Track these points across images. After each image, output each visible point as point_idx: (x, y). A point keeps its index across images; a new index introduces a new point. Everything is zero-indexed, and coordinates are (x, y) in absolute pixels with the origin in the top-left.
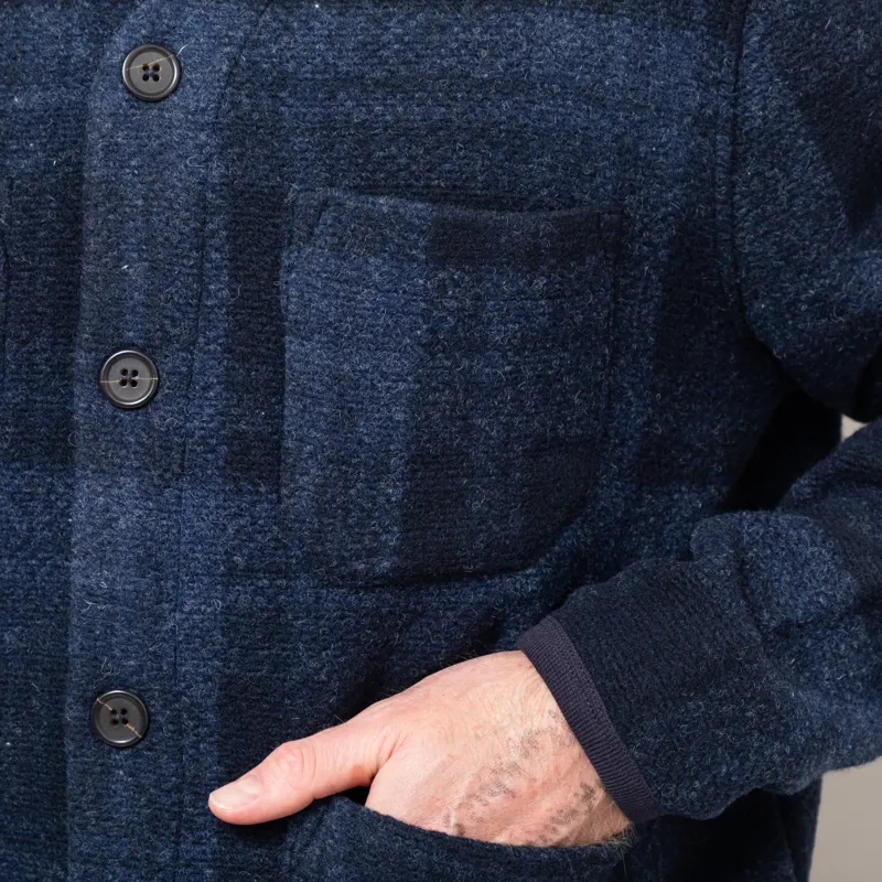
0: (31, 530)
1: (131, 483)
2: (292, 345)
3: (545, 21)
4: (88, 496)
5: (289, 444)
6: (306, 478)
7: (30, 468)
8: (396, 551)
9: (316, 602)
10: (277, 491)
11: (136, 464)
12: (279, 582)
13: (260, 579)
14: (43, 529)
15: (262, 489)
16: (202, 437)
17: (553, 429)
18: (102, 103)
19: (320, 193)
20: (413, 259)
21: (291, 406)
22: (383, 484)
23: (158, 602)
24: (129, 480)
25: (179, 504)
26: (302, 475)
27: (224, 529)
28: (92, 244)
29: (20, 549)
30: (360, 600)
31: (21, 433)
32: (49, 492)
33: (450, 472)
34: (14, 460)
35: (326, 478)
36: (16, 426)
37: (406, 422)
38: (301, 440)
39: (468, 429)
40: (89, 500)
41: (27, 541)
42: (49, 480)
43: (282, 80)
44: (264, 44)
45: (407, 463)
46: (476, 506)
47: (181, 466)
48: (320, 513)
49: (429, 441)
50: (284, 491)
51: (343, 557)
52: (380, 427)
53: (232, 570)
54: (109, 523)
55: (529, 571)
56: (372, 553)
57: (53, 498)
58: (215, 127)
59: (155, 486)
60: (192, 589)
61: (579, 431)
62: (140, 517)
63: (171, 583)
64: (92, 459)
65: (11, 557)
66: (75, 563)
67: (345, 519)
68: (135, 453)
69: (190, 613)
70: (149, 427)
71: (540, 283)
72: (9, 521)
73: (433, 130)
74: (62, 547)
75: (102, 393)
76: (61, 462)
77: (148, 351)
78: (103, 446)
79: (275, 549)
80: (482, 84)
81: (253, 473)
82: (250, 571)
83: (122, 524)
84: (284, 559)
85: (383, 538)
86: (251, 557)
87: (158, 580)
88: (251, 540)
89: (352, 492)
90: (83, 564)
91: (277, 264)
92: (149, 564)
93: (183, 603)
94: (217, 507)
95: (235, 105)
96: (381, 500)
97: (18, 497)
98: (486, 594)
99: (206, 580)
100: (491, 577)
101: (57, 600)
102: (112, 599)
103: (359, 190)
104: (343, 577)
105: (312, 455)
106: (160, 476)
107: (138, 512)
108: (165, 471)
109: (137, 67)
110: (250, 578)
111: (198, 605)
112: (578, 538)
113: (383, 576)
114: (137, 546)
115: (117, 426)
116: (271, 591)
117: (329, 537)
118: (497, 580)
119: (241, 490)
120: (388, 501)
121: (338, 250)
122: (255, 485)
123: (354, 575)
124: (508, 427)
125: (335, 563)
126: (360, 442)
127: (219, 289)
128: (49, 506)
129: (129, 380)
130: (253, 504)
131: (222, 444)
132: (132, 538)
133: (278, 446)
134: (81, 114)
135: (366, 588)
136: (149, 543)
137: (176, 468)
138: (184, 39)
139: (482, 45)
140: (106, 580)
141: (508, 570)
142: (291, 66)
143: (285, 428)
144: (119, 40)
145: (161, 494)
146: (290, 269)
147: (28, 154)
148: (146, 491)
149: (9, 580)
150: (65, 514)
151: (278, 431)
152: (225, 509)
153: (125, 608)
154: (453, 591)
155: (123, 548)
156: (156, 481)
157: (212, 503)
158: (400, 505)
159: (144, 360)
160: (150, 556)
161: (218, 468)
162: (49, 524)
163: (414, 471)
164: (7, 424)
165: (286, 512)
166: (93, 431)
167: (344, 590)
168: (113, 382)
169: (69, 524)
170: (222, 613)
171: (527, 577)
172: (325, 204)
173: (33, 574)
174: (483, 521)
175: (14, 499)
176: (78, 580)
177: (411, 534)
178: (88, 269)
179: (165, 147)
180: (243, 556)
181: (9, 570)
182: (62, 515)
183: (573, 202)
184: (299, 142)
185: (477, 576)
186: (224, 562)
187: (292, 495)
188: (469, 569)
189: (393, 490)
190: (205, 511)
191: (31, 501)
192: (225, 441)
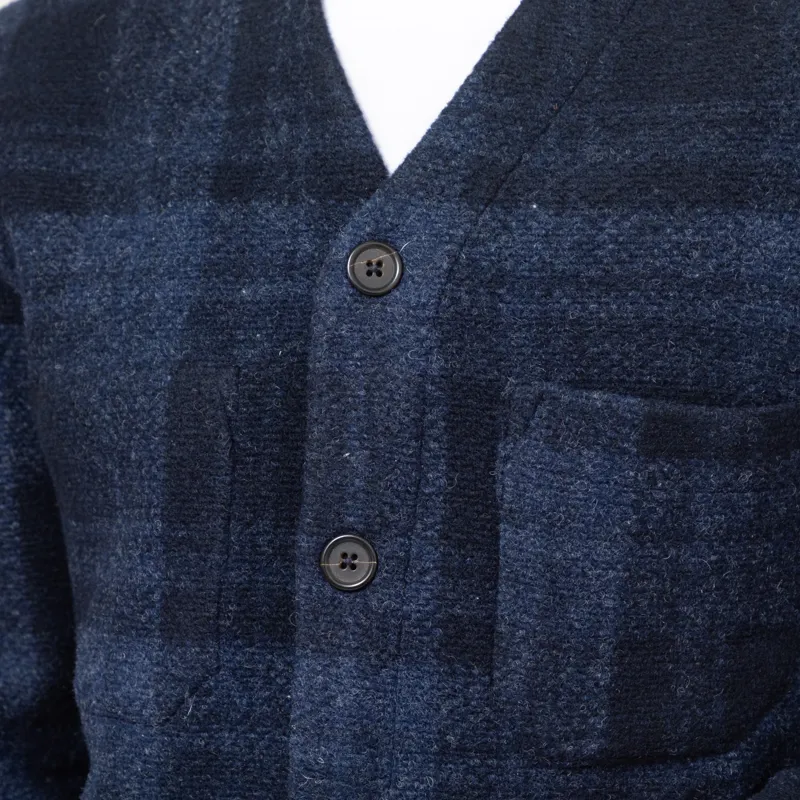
0: (251, 704)
1: (348, 662)
2: (506, 532)
3: (755, 223)
4: (308, 674)
5: (502, 628)
6: (518, 662)
7: (251, 646)
8: (604, 734)
9: (525, 781)
10: (490, 674)
11: (354, 644)
12: (490, 762)
13: (471, 758)
14: (262, 704)
15: (476, 671)
16: (418, 619)
17: (756, 616)
18: (328, 297)
19: (537, 386)
20: (624, 452)
21: (505, 592)
22: (591, 668)
23: (374, 778)
24: (347, 660)
25: (395, 684)
26: (514, 659)
27: (438, 709)
28: (316, 432)
29: (240, 723)
30: (568, 780)
31: (244, 612)
32: (269, 669)
33: (657, 658)
34: (236, 638)
35: (538, 663)
36: (239, 605)
37: (614, 609)
38: (514, 625)
39: (674, 616)
40: (309, 678)
41: (247, 716)
42: (269, 657)
43: (500, 277)
44: (483, 243)
45: (615, 649)
46: (681, 691)
47: (398, 647)
48: (531, 695)
49: (637, 627)
50: (497, 674)
51: (553, 740)
52: (590, 613)
53: (445, 748)
54: (327, 701)
55: (732, 754)
56: (581, 735)
57: (272, 675)
58: (435, 322)
59: (372, 666)
60: (406, 766)
61: (781, 620)
62: (357, 695)
63: (385, 760)
64: (312, 638)
65: (231, 730)
66: (294, 738)
67: (555, 701)
68: (353, 634)
69: (404, 789)
70: (367, 609)
71: (747, 476)
72: (229, 696)
73: (645, 328)
74: (282, 722)
75: (323, 575)
76: (282, 640)
77: (368, 535)
78: (323, 626)
79: (488, 730)
80: (694, 284)
81: (467, 656)
82: (462, 750)
83: (339, 702)
84: (495, 740)
85: (592, 721)
86: (463, 736)
87: (372, 756)
88: (464, 720)
89: (562, 676)
90: (302, 740)
91: (493, 455)
92: (366, 741)
93: (397, 780)
94: (432, 687)
95: (455, 301)
96: (590, 684)
97: (239, 673)
98: (689, 776)
99: (419, 758)
100: (694, 760)
101: (274, 773)
102: (328, 773)
103: (573, 384)
104: (551, 758)
105: (524, 639)
106: (377, 656)
107: (355, 691)
108: (382, 652)
109: (361, 263)
110: (462, 757)
111: (411, 782)
112: (778, 722)
113: (591, 758)
114: (355, 724)
115: (336, 607)
116: (482, 769)
117: (540, 719)
118: (700, 763)
119: (454, 672)
120: (597, 685)
121: (553, 442)
122: (469, 667)
123: (562, 756)
124: (713, 615)
125: (545, 744)
126: (571, 628)
127: (437, 478)
128: (269, 681)
129: (349, 564)
130: (467, 685)
131: (436, 627)
132: (350, 716)
133: (491, 629)
134: (307, 309)
135: (573, 769)
136: (365, 721)
137: (392, 649)
138: (407, 236)
139: (694, 246)
140: (324, 755)
141: (711, 753)
142: (509, 265)
143: (499, 612)
144: (345, 237)
145: (377, 673)
146: (507, 459)
147: (254, 344)
148: (363, 671)
149: (228, 753)
150: (283, 690)
151: (492, 616)
152: (439, 690)
153: (340, 783)
154: (657, 772)
155: (341, 725)
156: (374, 661)
157: (426, 684)
158: (608, 689)
159: (364, 546)
160: (367, 733)
161: (433, 650)
162: (268, 700)
163: (622, 657)
164: (230, 602)
165: (498, 694)
166: (313, 612)
167: (552, 771)
168: (333, 565)
169: (287, 700)
170: (434, 790)
171: (729, 760)
172: (540, 398)
173: (251, 747)
174: (688, 706)
175: (235, 675)
176: (296, 755)
177: (618, 718)
178: (312, 456)
179: (388, 340)
180: (455, 735)
181: (229, 742)
182: (281, 692)
183: (780, 398)
184: (515, 337)
185: (682, 759)
186: (437, 741)
187: (504, 677)
188: (673, 752)
189: (603, 677)
190: (419, 692)
191: (251, 676)
192: (441, 624)
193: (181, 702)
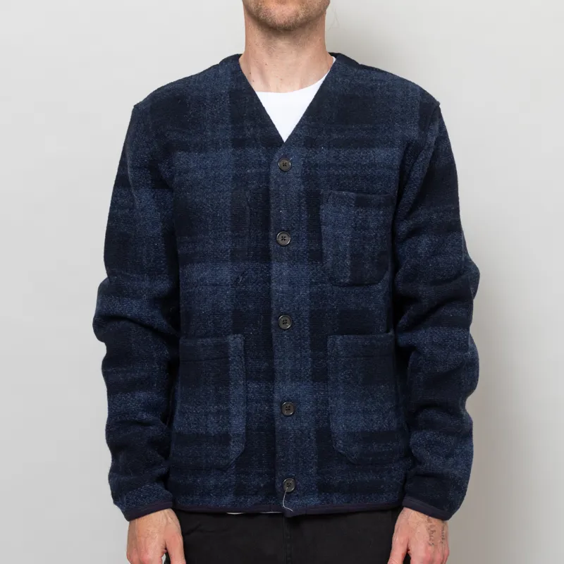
2: (323, 228)
3: (377, 151)
4: (275, 267)
5: (324, 251)
7: (257, 262)
8: (350, 277)
9: (332, 289)
10: (322, 263)
11: (286, 259)
13: (319, 284)
14: (260, 277)
15: (318, 263)
16: (302, 252)
18: (274, 171)
19: (329, 191)
20: (351, 206)
21: (324, 243)
22: (346, 261)
23: (294, 293)
24: (285, 263)
25: (298, 268)
26: (328, 259)
27: (309, 273)
28: (273, 206)
30: (342, 289)
33: (360, 259)
34: (253, 260)
35: (334, 259)
37: (349, 246)
38: (327, 250)
39: (364, 248)
40: (276, 269)
41: (256, 281)
42: (262, 265)
43: (317, 165)
44: (311, 157)
45: (350, 256)
47: (298, 259)
48: (333, 267)
49: (355, 251)
50: (324, 263)
51: (338, 279)
52: (344, 247)
53: (312, 283)
54: (281, 274)
55: (379, 284)
56: (344, 277)
58: (301, 177)
59: (292, 264)
60: (302, 289)
62: (288, 272)
64: (276, 258)
66: (273, 284)
68: (286, 257)
69: (301, 295)
70: (289, 250)
71: (381, 212)
73: (354, 176)
75: (277, 242)
77: (288, 231)
78: (278, 255)
79: (323, 277)
80: (364, 165)
81: (316, 259)
82: (316, 283)
83: (284, 274)
85: (347, 274)
86: (317, 279)
87: (293, 287)
90: (275, 284)
91: (319, 209)
92: (291, 283)
93: (300, 293)
95: (306, 172)
97: (254, 269)
99: (305, 286)
102: (282, 292)
103: (338, 190)
104: (338, 284)
105: (330, 254)
106: (293, 262)
109: (281, 163)
110: (316, 285)
111: (304, 293)
113: (347, 283)
114: (288, 279)
115: (281, 250)
116: (322, 287)
117: (335, 273)
118: (372, 286)
119: (313, 263)
120: (347, 265)
121: (334, 205)
122: (316, 262)
123: (340, 283)
125: (336, 280)
126: (340, 251)
127: (304, 216)
128: (262, 272)
129: (283, 239)
130: (316, 266)
132: (287, 277)
133: (322, 252)
134: (268, 175)
135: (343, 286)
136: (291, 278)
137: (296, 260)
138: (292, 156)
139: (363, 156)
140: (281, 288)
142: (318, 162)
143: (323, 248)
144: (277, 156)
145: (293, 266)
146: (323, 210)
147: (253, 184)
148: (289, 266)
149: (251, 291)
150: (266, 273)
151: (321, 249)
153: (286, 295)
155: (285, 280)
157: (306, 267)
158: (350, 266)
159: (287, 234)
160: (291, 281)
161: (307, 259)
162: (262, 276)
163: (352, 258)
165: (325, 268)
166: (275, 252)
167: (338, 287)
168: (280, 240)
169: (268, 276)
170: (309, 294)
172: (330, 194)
174: (369, 271)
176: (274, 288)
177: (353, 273)
178: (272, 212)
179: (289, 182)
183: (386, 193)
184: (322, 179)
185: (367, 285)
186: (309, 281)
187: (326, 263)
188: (366, 283)
189: (349, 263)
190: (304, 270)
192: (308, 252)
193: (238, 278)
